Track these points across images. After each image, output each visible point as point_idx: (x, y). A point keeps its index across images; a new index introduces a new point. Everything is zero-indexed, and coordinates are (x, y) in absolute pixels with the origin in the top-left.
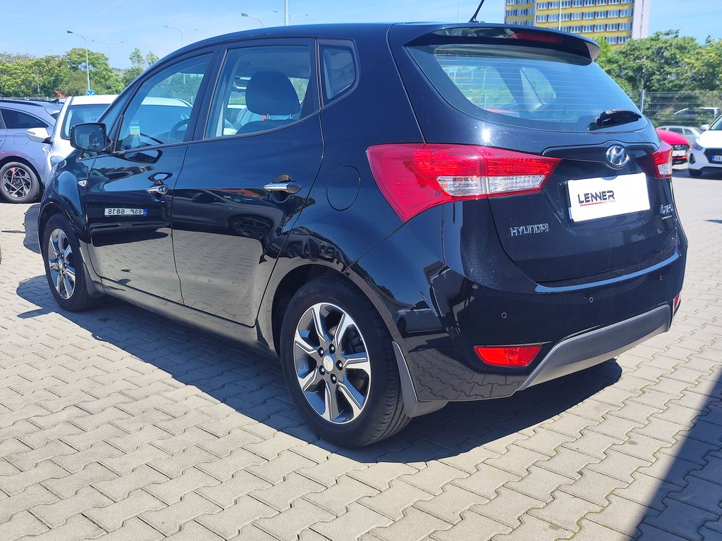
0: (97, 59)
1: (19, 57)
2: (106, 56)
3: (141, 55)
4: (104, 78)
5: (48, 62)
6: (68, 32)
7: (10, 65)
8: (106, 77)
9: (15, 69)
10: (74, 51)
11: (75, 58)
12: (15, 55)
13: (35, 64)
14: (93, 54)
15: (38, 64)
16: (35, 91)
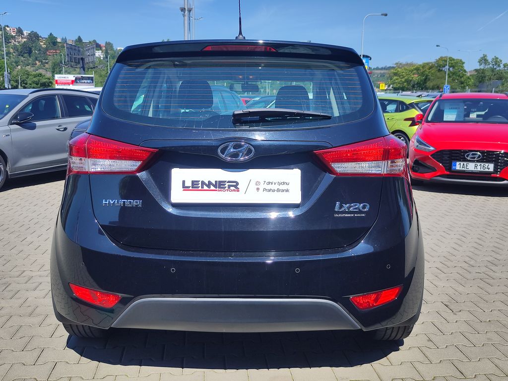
0: (457, 63)
1: (407, 64)
2: (463, 61)
3: (488, 58)
4: (459, 76)
5: (423, 67)
6: (437, 46)
7: (399, 70)
8: (461, 75)
9: (403, 72)
10: (441, 59)
11: (441, 63)
12: (404, 63)
13: (415, 69)
14: (454, 60)
15: (417, 69)
16: (413, 86)
